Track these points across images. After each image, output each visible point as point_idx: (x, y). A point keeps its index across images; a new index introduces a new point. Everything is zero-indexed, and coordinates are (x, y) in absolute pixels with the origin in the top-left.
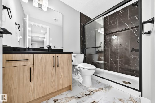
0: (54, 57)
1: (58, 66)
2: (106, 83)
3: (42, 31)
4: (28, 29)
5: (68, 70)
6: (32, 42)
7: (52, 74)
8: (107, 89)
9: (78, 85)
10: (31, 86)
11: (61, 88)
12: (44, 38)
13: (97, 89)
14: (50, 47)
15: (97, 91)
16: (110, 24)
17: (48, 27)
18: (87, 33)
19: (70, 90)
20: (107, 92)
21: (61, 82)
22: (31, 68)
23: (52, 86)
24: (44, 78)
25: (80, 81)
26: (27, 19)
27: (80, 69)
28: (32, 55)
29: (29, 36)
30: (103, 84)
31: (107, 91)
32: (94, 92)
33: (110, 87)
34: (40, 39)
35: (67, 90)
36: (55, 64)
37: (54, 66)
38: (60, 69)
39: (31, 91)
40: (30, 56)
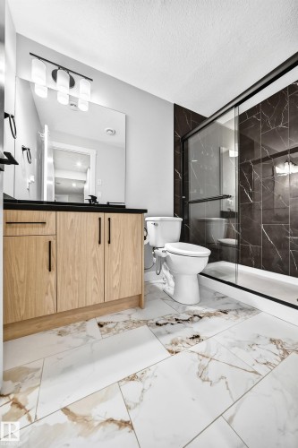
0: (100, 219)
1: (109, 242)
2: (242, 301)
3: (79, 164)
4: (48, 160)
5: (135, 254)
6: (55, 193)
7: (94, 260)
8: (242, 314)
9: (163, 299)
10: (50, 282)
11: (116, 297)
12: (85, 182)
13: (212, 310)
14: (94, 198)
15: (209, 315)
16: (265, 128)
17: (92, 153)
18: (193, 161)
19: (138, 308)
20: (240, 320)
21: (115, 283)
22: (50, 242)
23: (94, 290)
24: (78, 268)
25: (167, 290)
26: (46, 136)
27: (168, 256)
28: (54, 213)
29: (50, 179)
30: (232, 301)
31: (238, 318)
32: (201, 318)
33: (251, 310)
34: (74, 185)
35: (132, 307)
36: (104, 237)
37: (100, 243)
38: (115, 250)
39: (52, 292)
40: (50, 216)
